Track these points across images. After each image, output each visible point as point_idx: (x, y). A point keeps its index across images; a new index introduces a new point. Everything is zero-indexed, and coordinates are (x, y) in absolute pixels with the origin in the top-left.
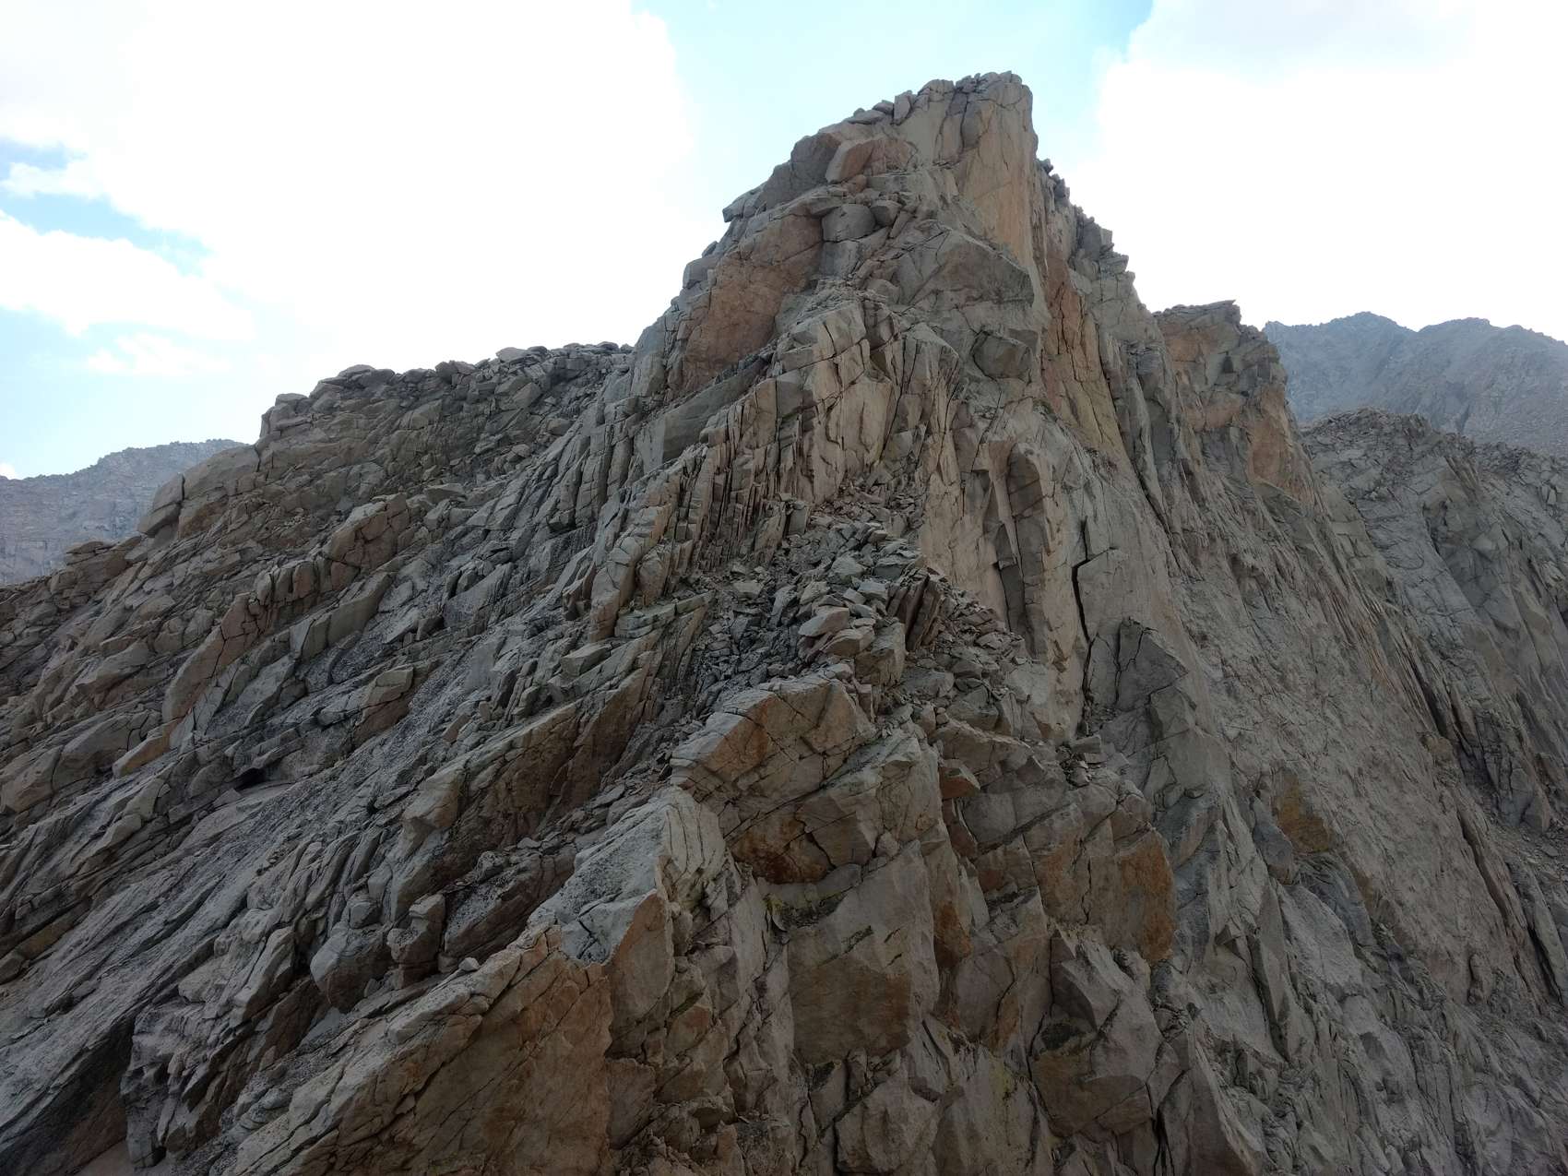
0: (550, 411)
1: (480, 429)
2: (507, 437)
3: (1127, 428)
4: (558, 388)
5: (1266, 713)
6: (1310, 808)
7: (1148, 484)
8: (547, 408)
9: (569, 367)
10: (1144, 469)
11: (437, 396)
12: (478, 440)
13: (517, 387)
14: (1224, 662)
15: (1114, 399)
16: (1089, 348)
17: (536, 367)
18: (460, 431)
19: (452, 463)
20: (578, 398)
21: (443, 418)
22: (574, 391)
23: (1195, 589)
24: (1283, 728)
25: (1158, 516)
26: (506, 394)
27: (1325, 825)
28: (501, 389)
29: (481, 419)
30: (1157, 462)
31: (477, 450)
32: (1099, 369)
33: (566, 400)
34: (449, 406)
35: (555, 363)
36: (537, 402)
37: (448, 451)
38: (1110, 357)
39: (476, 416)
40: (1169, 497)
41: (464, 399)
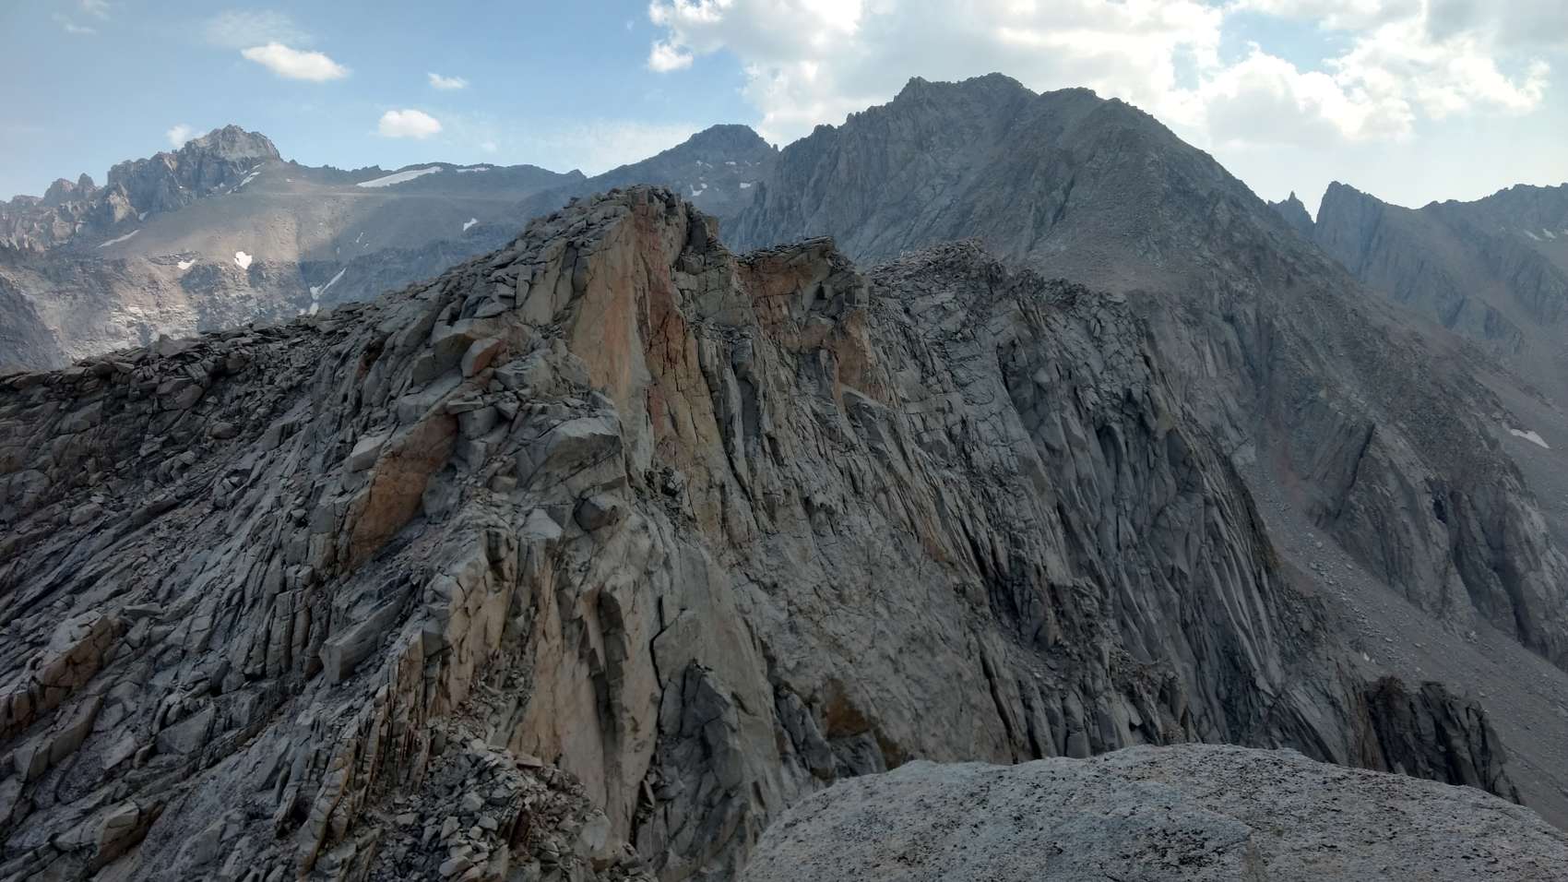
0: (212, 411)
1: (144, 429)
2: (171, 438)
3: (721, 415)
4: (219, 385)
5: (821, 635)
6: (851, 705)
7: (737, 464)
8: (209, 408)
9: (229, 366)
10: (733, 451)
11: (98, 397)
12: (142, 440)
13: (179, 388)
14: (790, 603)
15: (712, 392)
16: (689, 359)
17: (196, 365)
18: (124, 432)
19: (118, 465)
20: (238, 397)
21: (105, 419)
22: (237, 389)
23: (770, 544)
24: (836, 645)
25: (744, 490)
26: (168, 394)
27: (864, 715)
28: (164, 389)
29: (143, 420)
30: (746, 440)
31: (143, 452)
32: (699, 372)
33: (227, 399)
34: (111, 405)
35: (215, 361)
36: (200, 402)
37: (113, 453)
38: (708, 361)
39: (139, 415)
40: (752, 470)
41: (126, 396)
